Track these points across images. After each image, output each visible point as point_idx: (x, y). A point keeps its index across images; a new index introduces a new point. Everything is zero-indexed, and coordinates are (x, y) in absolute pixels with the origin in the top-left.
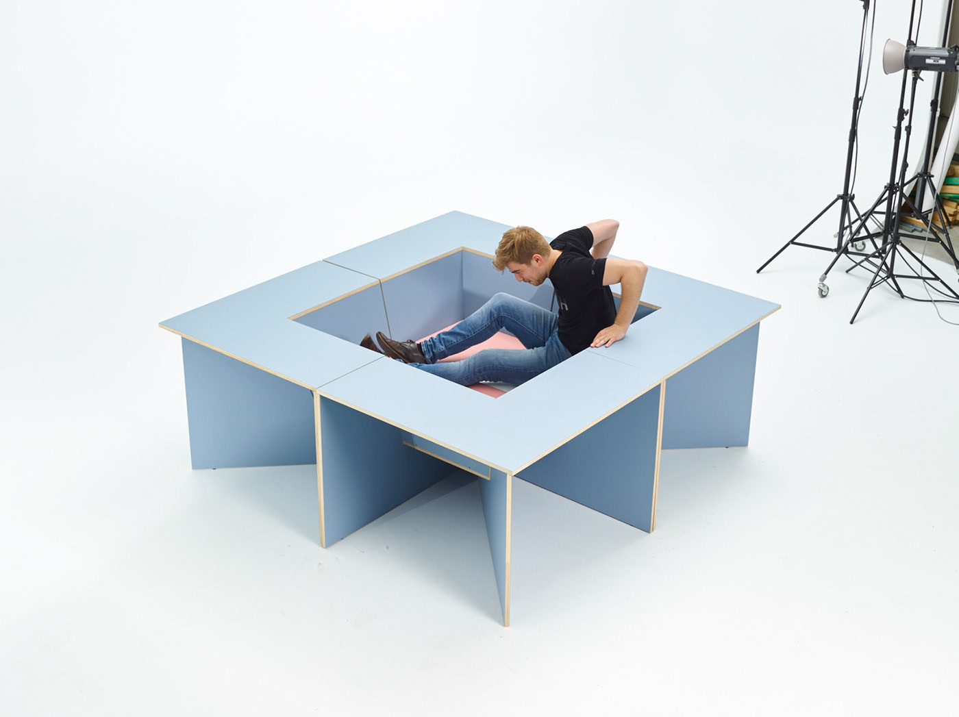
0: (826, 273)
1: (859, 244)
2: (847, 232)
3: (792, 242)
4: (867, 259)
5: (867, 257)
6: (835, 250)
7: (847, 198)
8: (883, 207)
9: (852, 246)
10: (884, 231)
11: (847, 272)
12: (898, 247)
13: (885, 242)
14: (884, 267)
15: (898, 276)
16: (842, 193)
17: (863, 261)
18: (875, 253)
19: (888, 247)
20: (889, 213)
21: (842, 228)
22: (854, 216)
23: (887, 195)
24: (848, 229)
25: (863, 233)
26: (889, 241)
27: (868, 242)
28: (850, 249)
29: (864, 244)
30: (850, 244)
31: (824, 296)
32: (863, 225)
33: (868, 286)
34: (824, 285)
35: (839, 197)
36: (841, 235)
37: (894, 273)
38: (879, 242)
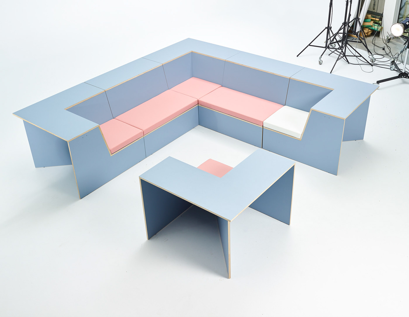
0: (322, 56)
1: (333, 45)
2: (329, 41)
3: (309, 45)
4: (336, 50)
5: (336, 49)
6: (325, 47)
7: (329, 28)
8: (342, 31)
9: (331, 46)
10: (342, 40)
11: (329, 55)
12: (347, 45)
13: (342, 44)
14: (342, 53)
15: (347, 56)
16: (327, 26)
17: (334, 51)
18: (339, 48)
19: (344, 45)
20: (344, 33)
21: (327, 39)
22: (331, 35)
23: (343, 27)
24: (329, 40)
25: (335, 41)
26: (344, 43)
27: (337, 44)
28: (330, 47)
29: (335, 45)
30: (330, 45)
31: (321, 64)
32: (335, 38)
33: (336, 59)
34: (321, 60)
35: (326, 28)
36: (327, 42)
37: (346, 55)
38: (340, 44)
